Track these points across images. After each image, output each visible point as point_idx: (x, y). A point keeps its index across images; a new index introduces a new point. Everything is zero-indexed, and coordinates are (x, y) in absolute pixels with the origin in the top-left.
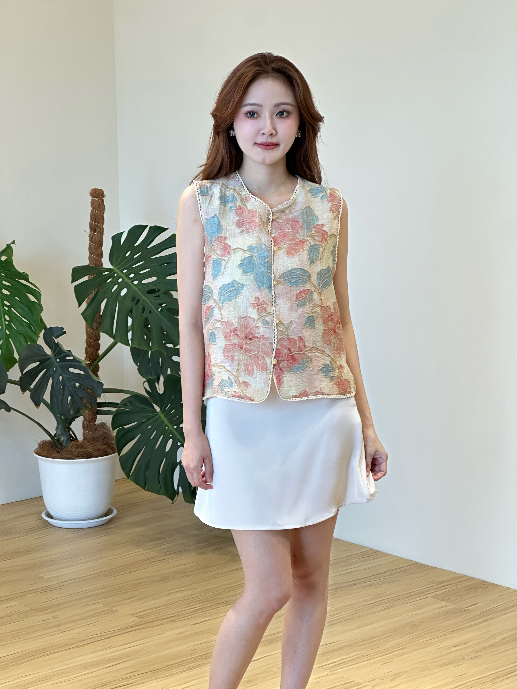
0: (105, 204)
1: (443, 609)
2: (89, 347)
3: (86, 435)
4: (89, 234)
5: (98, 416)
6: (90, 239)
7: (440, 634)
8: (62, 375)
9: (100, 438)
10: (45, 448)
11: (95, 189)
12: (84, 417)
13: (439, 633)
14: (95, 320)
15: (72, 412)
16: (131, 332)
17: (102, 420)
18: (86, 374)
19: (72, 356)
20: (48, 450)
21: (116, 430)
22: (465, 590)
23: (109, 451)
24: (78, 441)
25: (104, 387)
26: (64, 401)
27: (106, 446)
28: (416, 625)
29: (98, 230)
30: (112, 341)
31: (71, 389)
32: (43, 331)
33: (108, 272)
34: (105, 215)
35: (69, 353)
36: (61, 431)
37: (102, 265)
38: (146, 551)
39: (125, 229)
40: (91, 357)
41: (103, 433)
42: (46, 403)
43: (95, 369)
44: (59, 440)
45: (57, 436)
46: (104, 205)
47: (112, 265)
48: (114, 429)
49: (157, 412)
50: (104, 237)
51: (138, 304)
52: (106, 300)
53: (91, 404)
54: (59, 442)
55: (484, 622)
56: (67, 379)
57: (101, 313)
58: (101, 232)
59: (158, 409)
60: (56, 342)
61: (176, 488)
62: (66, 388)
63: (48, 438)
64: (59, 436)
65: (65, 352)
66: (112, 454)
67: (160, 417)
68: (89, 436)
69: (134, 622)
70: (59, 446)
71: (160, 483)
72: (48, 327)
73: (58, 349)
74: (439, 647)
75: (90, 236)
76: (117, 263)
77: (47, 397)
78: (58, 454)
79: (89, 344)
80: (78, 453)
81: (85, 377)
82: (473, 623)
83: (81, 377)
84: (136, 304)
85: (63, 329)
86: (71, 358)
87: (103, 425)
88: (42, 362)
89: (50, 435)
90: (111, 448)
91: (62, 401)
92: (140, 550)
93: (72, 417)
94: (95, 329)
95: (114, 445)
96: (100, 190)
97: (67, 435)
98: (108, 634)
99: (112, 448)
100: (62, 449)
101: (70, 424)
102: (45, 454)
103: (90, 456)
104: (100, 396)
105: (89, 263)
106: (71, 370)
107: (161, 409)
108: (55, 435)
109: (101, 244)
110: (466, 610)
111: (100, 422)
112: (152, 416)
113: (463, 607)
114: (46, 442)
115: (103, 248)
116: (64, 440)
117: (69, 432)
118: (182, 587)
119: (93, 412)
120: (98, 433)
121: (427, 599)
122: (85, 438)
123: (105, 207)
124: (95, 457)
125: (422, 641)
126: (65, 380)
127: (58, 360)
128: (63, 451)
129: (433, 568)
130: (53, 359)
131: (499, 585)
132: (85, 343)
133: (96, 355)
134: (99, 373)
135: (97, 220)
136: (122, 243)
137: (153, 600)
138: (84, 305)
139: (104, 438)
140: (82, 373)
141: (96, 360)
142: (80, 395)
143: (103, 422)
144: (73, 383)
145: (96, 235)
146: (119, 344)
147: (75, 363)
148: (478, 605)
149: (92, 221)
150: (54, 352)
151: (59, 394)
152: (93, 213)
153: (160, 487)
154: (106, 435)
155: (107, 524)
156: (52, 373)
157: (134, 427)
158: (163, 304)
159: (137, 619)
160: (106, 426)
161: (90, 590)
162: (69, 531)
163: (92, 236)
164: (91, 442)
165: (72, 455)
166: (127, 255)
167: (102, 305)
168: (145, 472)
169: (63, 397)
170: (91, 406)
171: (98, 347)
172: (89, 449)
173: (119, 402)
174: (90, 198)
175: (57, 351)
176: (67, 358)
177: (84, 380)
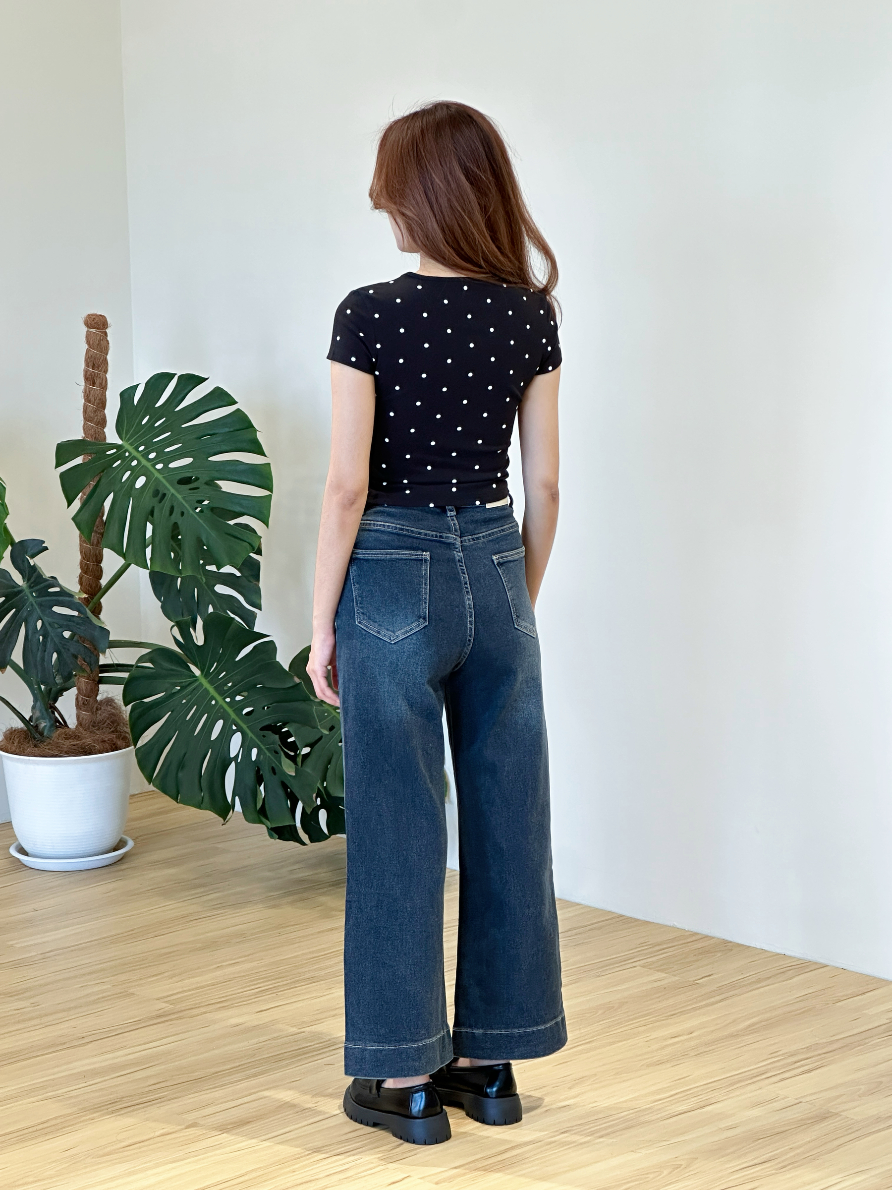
0: (108, 338)
1: (659, 984)
2: (85, 573)
3: (81, 719)
4: (83, 388)
5: (102, 687)
6: (84, 397)
7: (651, 1020)
8: (42, 618)
9: (104, 723)
10: (14, 739)
11: (92, 315)
12: (78, 689)
13: (650, 1018)
14: (95, 528)
15: (58, 680)
16: (151, 546)
17: (108, 694)
18: (80, 615)
19: (59, 585)
20: (19, 742)
21: (129, 707)
22: (695, 955)
23: (119, 743)
24: (68, 727)
25: (111, 638)
26: (46, 660)
27: (115, 736)
28: (614, 1007)
29: (98, 382)
30: (121, 561)
31: (56, 640)
32: (10, 548)
33: (115, 451)
34: (109, 357)
35: (54, 581)
36: (41, 711)
37: (105, 438)
38: (180, 905)
39: (141, 379)
40: (88, 590)
41: (110, 715)
42: (15, 667)
43: (95, 609)
44: (37, 726)
45: (34, 720)
46: (108, 341)
47: (121, 438)
48: (126, 705)
49: (197, 677)
50: (108, 393)
51: (163, 502)
52: (112, 495)
53: (90, 664)
54: (37, 729)
55: (721, 1001)
56: (50, 624)
57: (105, 518)
58: (104, 382)
59: (197, 672)
60: (32, 565)
61: (229, 799)
62: (49, 639)
63: (19, 724)
64: (37, 719)
65: (46, 580)
66: (125, 748)
67: (201, 685)
68: (86, 720)
69: (162, 1011)
70: (37, 736)
71: (202, 790)
72: (17, 541)
73: (35, 575)
74: (648, 1039)
75: (85, 392)
76: (128, 436)
77: (17, 656)
78: (36, 749)
79: (85, 568)
80: (69, 747)
81: (80, 621)
82: (704, 1003)
83: (74, 622)
84: (160, 501)
85: (44, 542)
86: (57, 589)
87: (109, 701)
88: (8, 597)
89: (22, 718)
90: (122, 739)
91: (43, 659)
92: (170, 903)
93: (59, 687)
94: (95, 543)
95: (127, 735)
96: (101, 316)
97: (50, 718)
98: (120, 1028)
99: (125, 738)
100: (42, 742)
101: (56, 700)
102: (14, 748)
103: (88, 752)
104: (104, 652)
105: (84, 436)
106: (56, 609)
107: (202, 671)
108: (31, 718)
109: (102, 404)
110: (695, 984)
111: (104, 697)
112: (188, 683)
113: (691, 979)
114: (15, 730)
115: (106, 411)
116: (45, 726)
117: (54, 714)
118: (240, 957)
119: (93, 680)
120: (101, 715)
121: (633, 969)
122: (80, 724)
123: (108, 343)
124: (96, 754)
125: (621, 1030)
126: (47, 625)
127: (34, 594)
128: (45, 744)
129: (647, 923)
130: (27, 591)
131: (749, 947)
132: (79, 567)
133: (97, 585)
134: (101, 616)
135: (97, 366)
136: (136, 403)
137: (193, 977)
138: (77, 504)
139: (112, 722)
140: (76, 613)
141: (95, 595)
142: (72, 650)
143: (110, 696)
144: (60, 630)
145: (94, 391)
146: (133, 566)
147: (64, 597)
148: (716, 976)
149: (88, 367)
150: (29, 580)
151: (38, 649)
152: (91, 354)
153: (203, 797)
154: (115, 718)
155: (119, 863)
156: (25, 614)
157: (159, 700)
158: (204, 501)
159: (167, 1005)
160: (115, 703)
161: (91, 964)
162: (56, 874)
163: (88, 392)
164: (91, 730)
165: (59, 750)
166: (144, 422)
167: (105, 504)
168: (177, 774)
169: (44, 654)
170: (91, 670)
171: (99, 574)
172: (88, 741)
173: (133, 663)
174: (85, 329)
175: (33, 579)
176: (50, 590)
177: (78, 626)
